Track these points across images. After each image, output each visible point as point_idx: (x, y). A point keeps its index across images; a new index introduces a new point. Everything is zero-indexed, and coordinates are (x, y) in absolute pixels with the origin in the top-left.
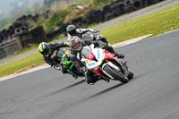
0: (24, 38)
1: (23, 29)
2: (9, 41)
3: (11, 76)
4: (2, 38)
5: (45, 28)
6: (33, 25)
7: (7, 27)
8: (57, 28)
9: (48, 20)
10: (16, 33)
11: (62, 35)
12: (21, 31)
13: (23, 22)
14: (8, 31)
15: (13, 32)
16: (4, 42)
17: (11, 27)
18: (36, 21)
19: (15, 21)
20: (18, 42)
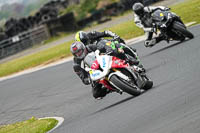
0: (52, 26)
1: (51, 16)
2: (36, 29)
3: (37, 69)
4: (28, 26)
5: (76, 15)
6: (62, 12)
7: (33, 13)
8: (89, 15)
9: (79, 6)
10: (44, 20)
11: (95, 23)
12: (49, 18)
13: (52, 8)
14: (34, 18)
15: (40, 19)
16: (30, 30)
17: (38, 14)
18: (65, 7)
19: (42, 6)
20: (46, 30)
